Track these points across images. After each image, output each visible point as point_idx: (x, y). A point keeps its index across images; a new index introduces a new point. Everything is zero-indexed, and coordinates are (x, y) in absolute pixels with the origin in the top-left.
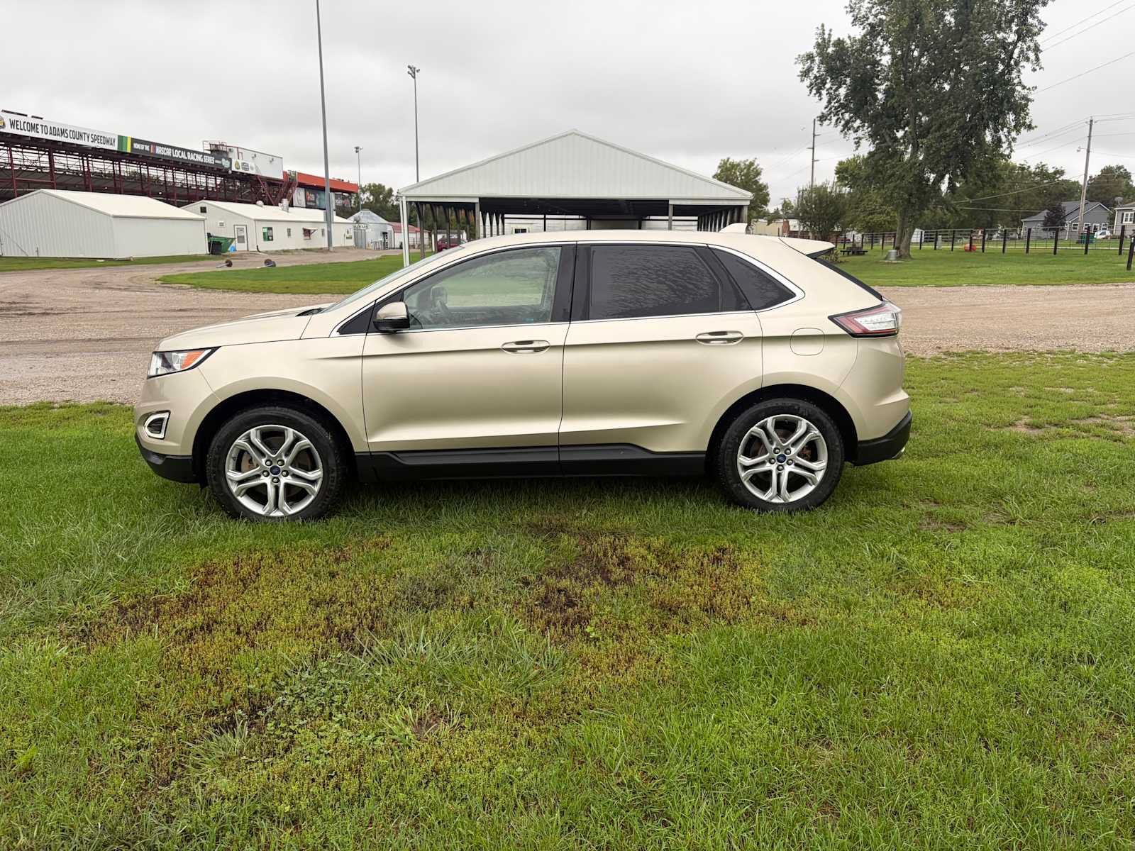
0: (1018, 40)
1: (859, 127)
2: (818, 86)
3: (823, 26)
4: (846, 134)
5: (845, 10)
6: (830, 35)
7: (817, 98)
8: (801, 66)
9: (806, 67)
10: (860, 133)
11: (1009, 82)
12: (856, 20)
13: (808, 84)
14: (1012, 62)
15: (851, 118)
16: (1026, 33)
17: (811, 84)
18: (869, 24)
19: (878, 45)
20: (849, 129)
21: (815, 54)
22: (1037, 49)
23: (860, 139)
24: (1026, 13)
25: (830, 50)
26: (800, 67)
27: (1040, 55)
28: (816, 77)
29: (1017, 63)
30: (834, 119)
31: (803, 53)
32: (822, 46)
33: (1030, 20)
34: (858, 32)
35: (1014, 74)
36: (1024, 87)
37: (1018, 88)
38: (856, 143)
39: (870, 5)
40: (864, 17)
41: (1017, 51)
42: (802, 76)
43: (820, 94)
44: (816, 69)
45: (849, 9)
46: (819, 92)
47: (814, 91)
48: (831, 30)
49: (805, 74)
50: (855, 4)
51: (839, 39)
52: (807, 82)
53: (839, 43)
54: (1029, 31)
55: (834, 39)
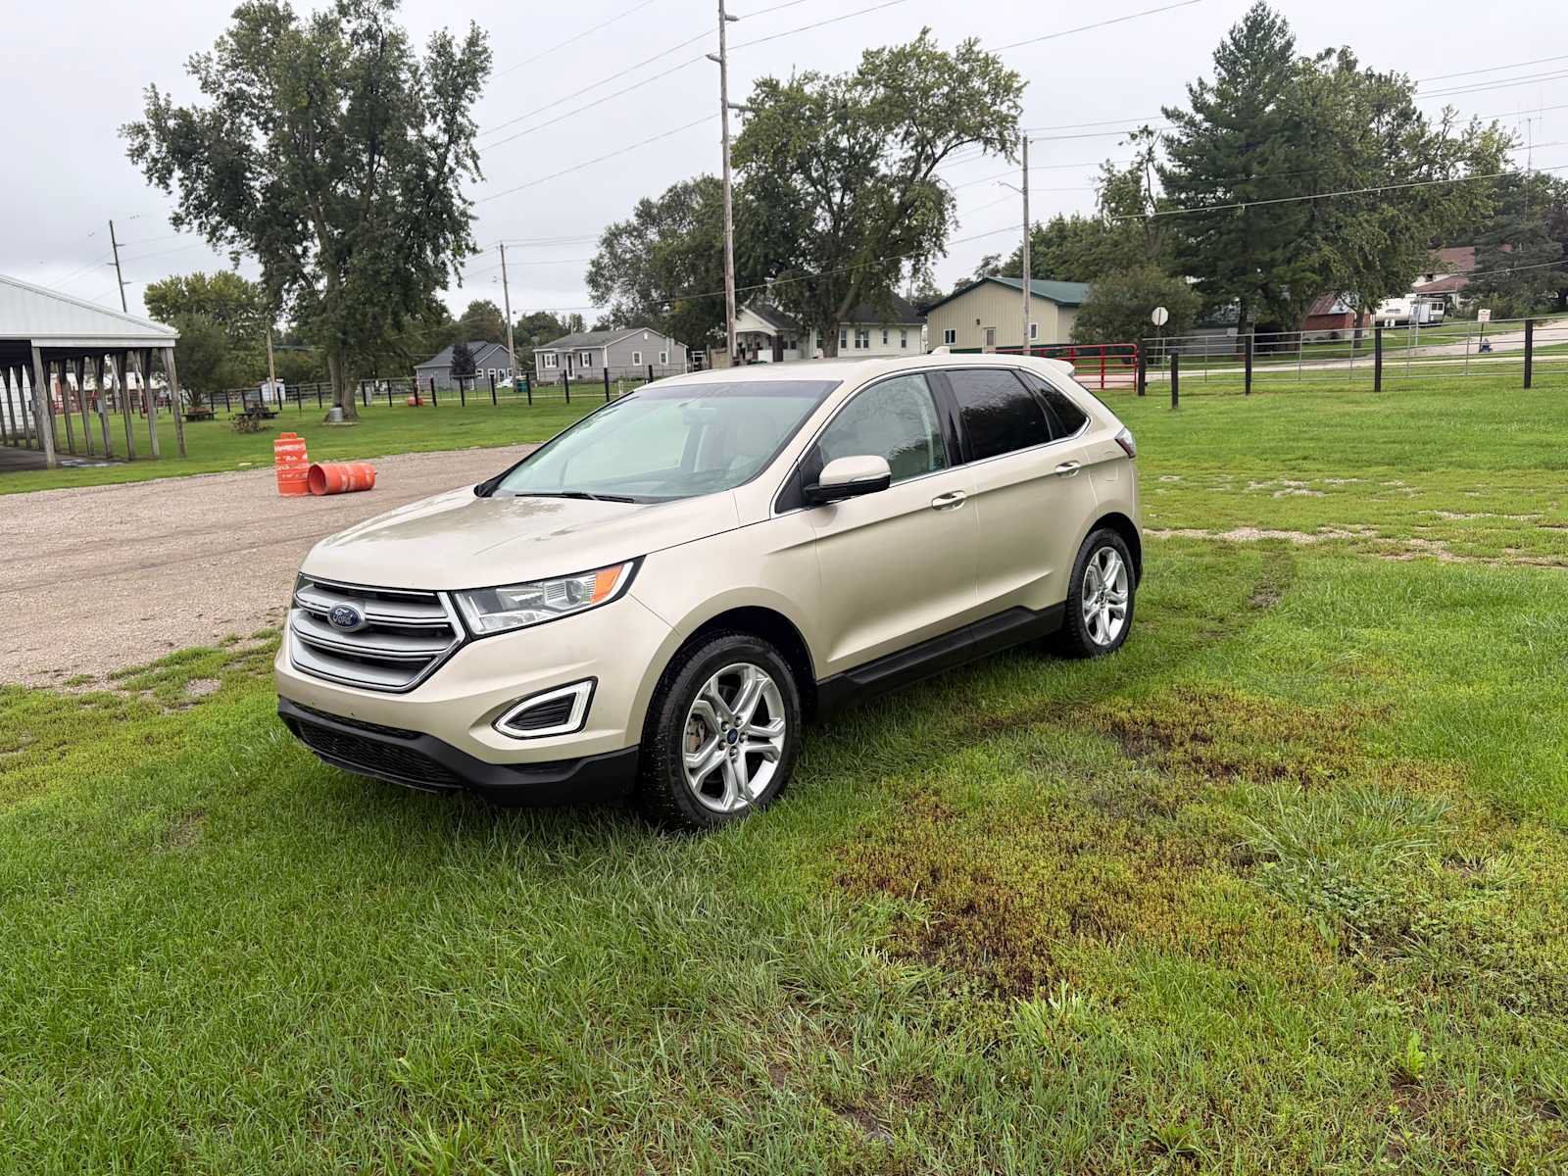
0: (450, 141)
1: (233, 237)
2: (160, 174)
3: (153, 86)
4: (215, 245)
5: (185, 69)
6: (168, 103)
7: (161, 190)
8: (129, 141)
9: (136, 144)
10: (237, 246)
11: (446, 195)
12: (206, 85)
13: (145, 169)
14: (446, 169)
15: (220, 223)
16: (456, 132)
17: (149, 170)
18: (226, 94)
19: (242, 123)
20: (218, 239)
21: (147, 127)
22: (475, 156)
23: (239, 253)
24: (453, 109)
25: (171, 123)
26: (128, 143)
27: (479, 162)
28: (155, 160)
29: (452, 171)
30: (196, 223)
31: (129, 122)
32: (158, 114)
33: (459, 119)
34: (209, 103)
35: (450, 184)
36: (465, 201)
37: (457, 201)
38: (233, 259)
39: (221, 68)
40: (214, 83)
41: (451, 156)
42: (132, 156)
43: (167, 186)
44: (153, 150)
45: (190, 69)
46: (163, 181)
47: (155, 181)
48: (168, 95)
49: (138, 153)
50: (199, 62)
51: (181, 109)
52: (143, 166)
53: (183, 115)
54: (461, 131)
55: (174, 107)
